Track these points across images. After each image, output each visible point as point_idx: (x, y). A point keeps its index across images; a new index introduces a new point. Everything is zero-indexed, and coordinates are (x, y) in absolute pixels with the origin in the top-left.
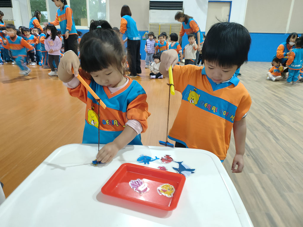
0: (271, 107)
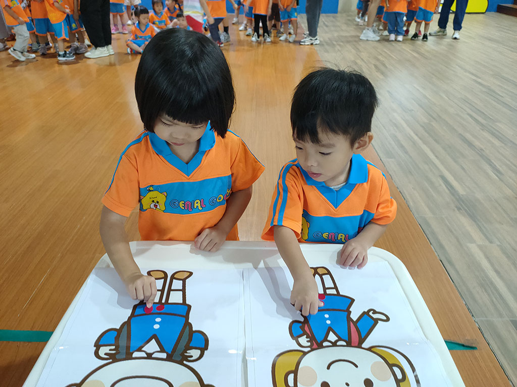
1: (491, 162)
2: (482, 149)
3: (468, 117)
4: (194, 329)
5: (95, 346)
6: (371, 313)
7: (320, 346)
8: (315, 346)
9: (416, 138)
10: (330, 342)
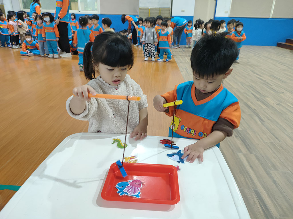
1: (259, 116)
3: (251, 94)
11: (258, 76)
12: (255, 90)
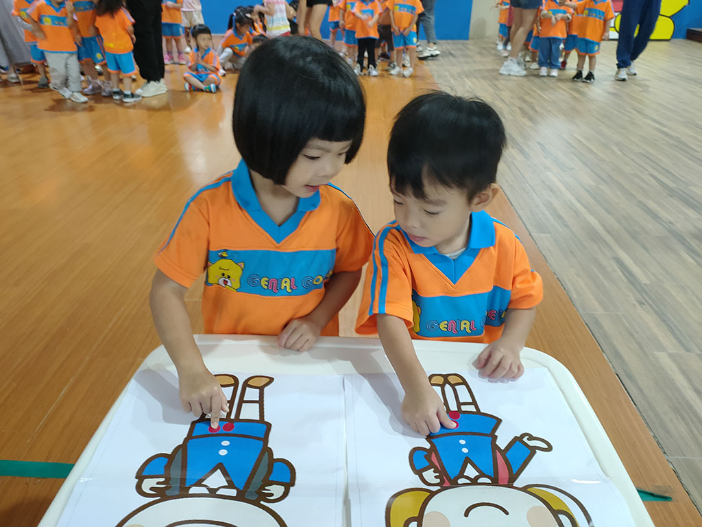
0: (661, 167)
1: (687, 241)
2: (671, 223)
3: (651, 179)
4: (275, 457)
5: (136, 478)
6: (525, 439)
7: (454, 484)
8: (447, 484)
9: (578, 205)
10: (467, 478)
11: (657, 126)
12: (658, 165)
